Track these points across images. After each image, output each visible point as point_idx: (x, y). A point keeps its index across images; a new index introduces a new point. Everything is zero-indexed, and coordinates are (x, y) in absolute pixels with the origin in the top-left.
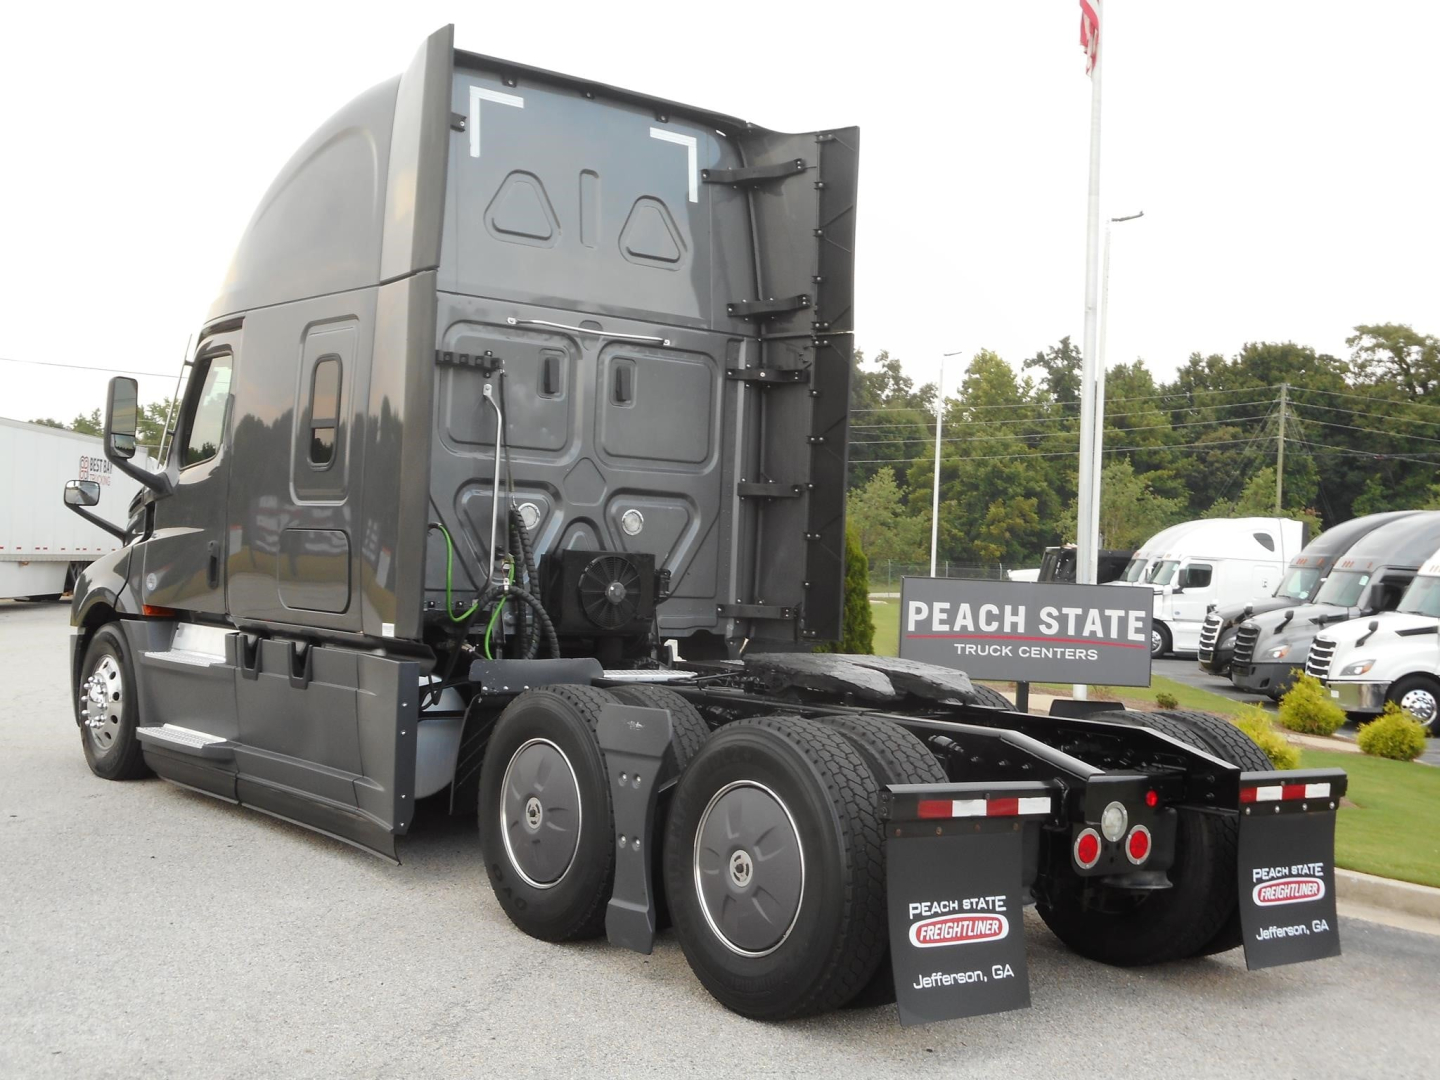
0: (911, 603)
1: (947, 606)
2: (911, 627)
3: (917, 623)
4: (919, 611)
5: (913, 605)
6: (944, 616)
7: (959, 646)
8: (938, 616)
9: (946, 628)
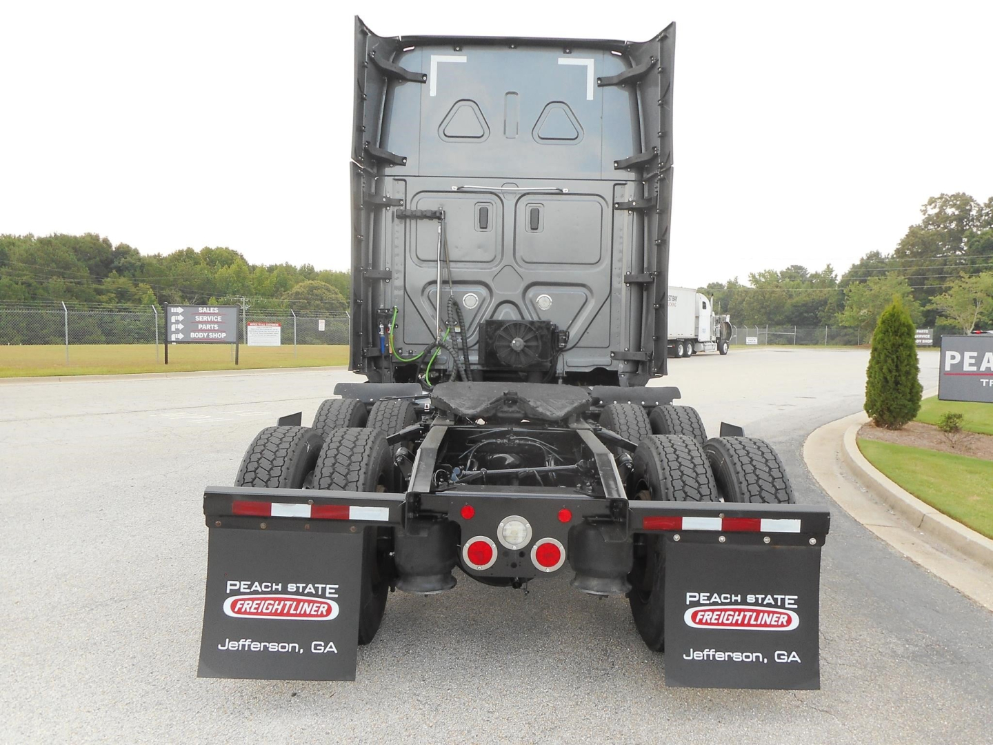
0: (947, 352)
1: (975, 354)
2: (948, 368)
3: (952, 365)
4: (953, 357)
5: (949, 354)
6: (973, 361)
7: (984, 381)
8: (967, 361)
9: (974, 369)
